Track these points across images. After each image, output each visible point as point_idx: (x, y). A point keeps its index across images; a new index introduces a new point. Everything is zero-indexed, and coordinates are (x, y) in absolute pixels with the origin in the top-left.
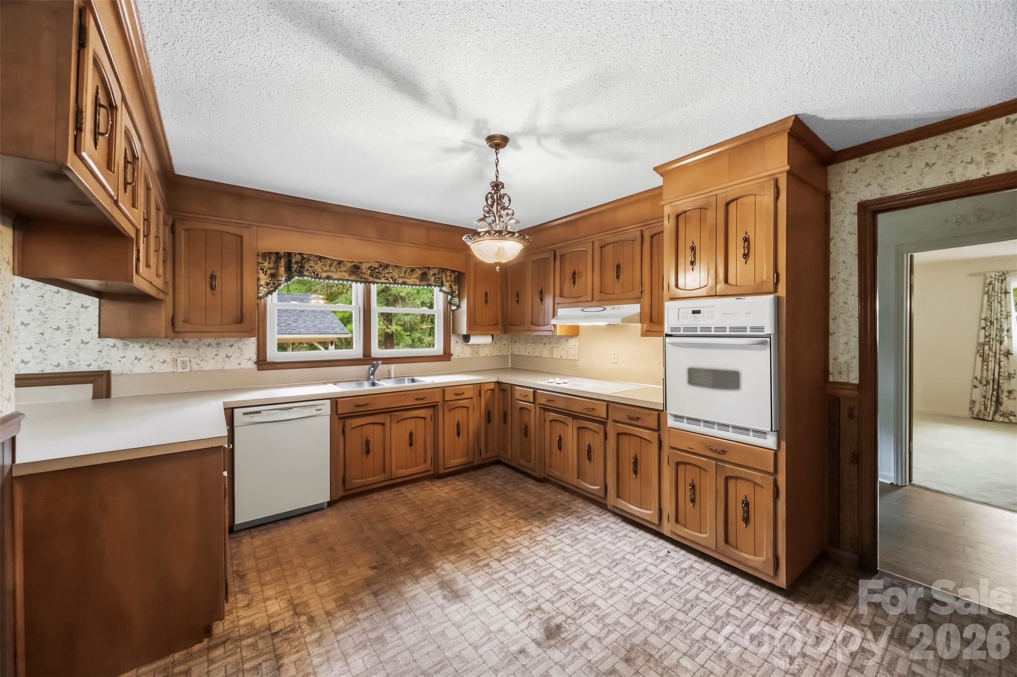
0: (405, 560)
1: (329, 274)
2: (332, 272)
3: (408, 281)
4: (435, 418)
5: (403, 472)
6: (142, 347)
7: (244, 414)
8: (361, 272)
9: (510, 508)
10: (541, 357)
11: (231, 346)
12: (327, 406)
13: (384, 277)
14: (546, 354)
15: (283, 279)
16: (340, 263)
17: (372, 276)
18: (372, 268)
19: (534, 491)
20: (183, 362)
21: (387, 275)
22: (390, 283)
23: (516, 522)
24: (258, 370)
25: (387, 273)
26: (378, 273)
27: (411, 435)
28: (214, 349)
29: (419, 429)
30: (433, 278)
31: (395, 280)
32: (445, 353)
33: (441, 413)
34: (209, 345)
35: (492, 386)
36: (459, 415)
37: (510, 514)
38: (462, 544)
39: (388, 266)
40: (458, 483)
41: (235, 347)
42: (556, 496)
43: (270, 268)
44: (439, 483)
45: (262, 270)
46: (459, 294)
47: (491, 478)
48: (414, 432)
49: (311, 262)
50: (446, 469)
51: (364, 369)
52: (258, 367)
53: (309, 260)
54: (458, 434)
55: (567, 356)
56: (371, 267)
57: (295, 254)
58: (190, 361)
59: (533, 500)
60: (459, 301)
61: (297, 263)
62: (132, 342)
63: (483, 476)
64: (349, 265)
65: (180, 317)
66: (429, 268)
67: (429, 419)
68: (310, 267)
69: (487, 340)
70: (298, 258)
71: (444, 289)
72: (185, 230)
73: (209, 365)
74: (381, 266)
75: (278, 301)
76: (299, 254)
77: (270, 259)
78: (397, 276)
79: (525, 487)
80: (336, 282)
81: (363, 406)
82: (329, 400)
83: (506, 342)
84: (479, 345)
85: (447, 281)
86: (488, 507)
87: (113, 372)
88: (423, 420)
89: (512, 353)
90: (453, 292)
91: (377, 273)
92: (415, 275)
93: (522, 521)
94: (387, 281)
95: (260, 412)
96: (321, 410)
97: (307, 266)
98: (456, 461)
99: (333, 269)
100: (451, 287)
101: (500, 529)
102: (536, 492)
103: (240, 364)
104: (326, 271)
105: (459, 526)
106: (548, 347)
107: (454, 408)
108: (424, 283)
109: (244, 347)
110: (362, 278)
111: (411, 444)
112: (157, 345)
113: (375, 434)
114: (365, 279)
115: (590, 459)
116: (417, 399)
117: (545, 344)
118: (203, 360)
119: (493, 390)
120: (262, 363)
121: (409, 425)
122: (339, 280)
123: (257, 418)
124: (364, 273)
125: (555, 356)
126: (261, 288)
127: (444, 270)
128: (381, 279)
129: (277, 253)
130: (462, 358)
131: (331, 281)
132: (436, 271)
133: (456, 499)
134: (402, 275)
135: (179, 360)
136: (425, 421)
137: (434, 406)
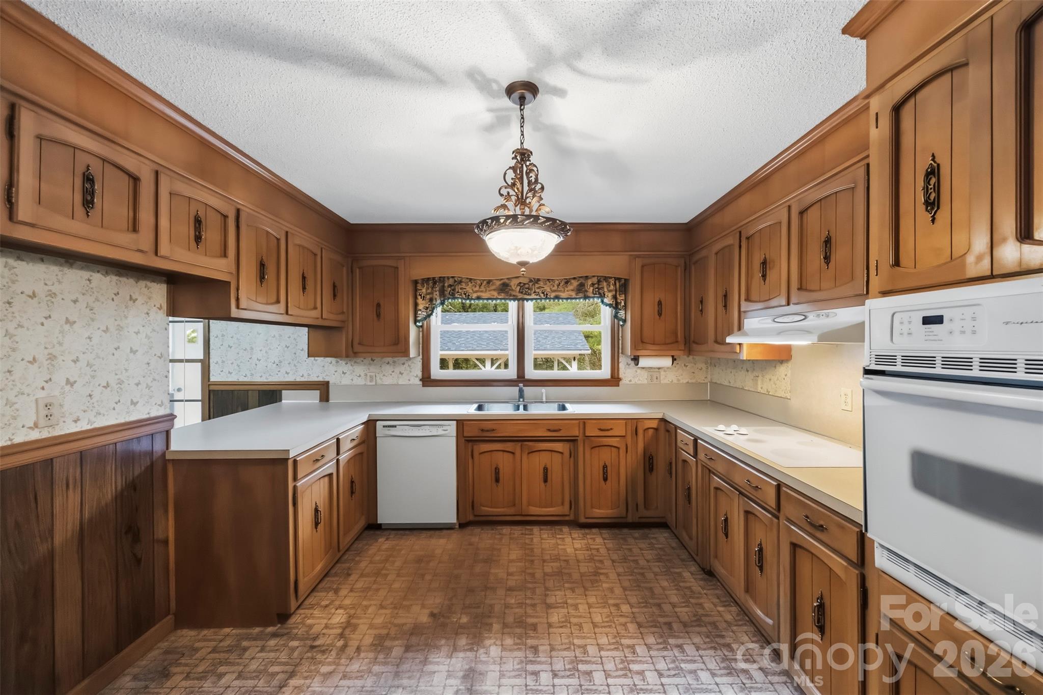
0: (464, 620)
1: (479, 294)
2: (482, 291)
3: (563, 295)
4: (573, 454)
5: (534, 510)
6: (346, 364)
7: (384, 426)
8: (510, 290)
9: (633, 600)
10: (743, 389)
11: (403, 364)
12: (452, 427)
13: (535, 292)
14: (749, 386)
15: (439, 301)
16: (489, 282)
17: (522, 293)
18: (522, 285)
19: (688, 584)
20: (371, 377)
21: (537, 290)
22: (541, 299)
23: (625, 625)
24: (423, 386)
25: (538, 288)
26: (529, 289)
27: (546, 470)
28: (392, 367)
29: (556, 465)
30: (592, 288)
31: (547, 294)
32: (612, 376)
33: (581, 449)
34: (388, 363)
35: (654, 424)
36: (606, 456)
37: (625, 608)
38: (534, 627)
39: (539, 280)
40: (599, 540)
41: (406, 365)
42: (715, 606)
43: (427, 294)
44: (577, 533)
45: (421, 295)
46: (625, 306)
47: (643, 546)
48: (549, 466)
49: (463, 284)
50: (586, 518)
51: (514, 391)
52: (423, 384)
53: (460, 282)
54: (605, 479)
55: (776, 391)
56: (520, 283)
57: (448, 278)
58: (376, 376)
59: (674, 599)
60: (625, 314)
61: (450, 286)
62: (341, 360)
63: (635, 538)
64: (498, 283)
65: (356, 341)
66: (587, 278)
67: (567, 454)
68: (461, 289)
69: (666, 362)
70: (451, 281)
71: (606, 300)
72: (359, 268)
73: (388, 381)
74: (531, 281)
75: (442, 323)
76: (453, 277)
77: (428, 284)
78: (549, 290)
79: (680, 574)
80: (485, 301)
81: (488, 431)
82: (455, 422)
83: (703, 366)
84: (659, 368)
85: (610, 291)
86: (605, 585)
87: (330, 382)
88: (560, 455)
89: (711, 380)
90: (617, 304)
91: (526, 288)
92: (571, 287)
93: (632, 627)
94: (538, 297)
95: (395, 426)
96: (447, 430)
97: (458, 288)
98: (601, 513)
99: (483, 288)
100: (615, 297)
101: (595, 625)
102: (689, 588)
103: (409, 380)
104: (476, 292)
105: (551, 600)
106: (750, 375)
107: (599, 446)
108: (581, 295)
109: (412, 365)
110: (511, 295)
111: (546, 481)
112: (355, 362)
113: (504, 462)
114: (514, 296)
115: (761, 568)
116: (549, 430)
117: (748, 371)
118: (384, 375)
119: (656, 429)
120: (427, 380)
121: (543, 459)
122: (488, 299)
123: (393, 432)
124: (512, 290)
125: (759, 390)
126: (419, 312)
127: (606, 279)
128: (531, 295)
129: (434, 278)
130: (636, 384)
131: (481, 301)
132: (595, 280)
133: (578, 561)
134: (555, 288)
135: (369, 374)
136: (562, 457)
137: (573, 441)
